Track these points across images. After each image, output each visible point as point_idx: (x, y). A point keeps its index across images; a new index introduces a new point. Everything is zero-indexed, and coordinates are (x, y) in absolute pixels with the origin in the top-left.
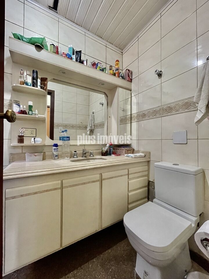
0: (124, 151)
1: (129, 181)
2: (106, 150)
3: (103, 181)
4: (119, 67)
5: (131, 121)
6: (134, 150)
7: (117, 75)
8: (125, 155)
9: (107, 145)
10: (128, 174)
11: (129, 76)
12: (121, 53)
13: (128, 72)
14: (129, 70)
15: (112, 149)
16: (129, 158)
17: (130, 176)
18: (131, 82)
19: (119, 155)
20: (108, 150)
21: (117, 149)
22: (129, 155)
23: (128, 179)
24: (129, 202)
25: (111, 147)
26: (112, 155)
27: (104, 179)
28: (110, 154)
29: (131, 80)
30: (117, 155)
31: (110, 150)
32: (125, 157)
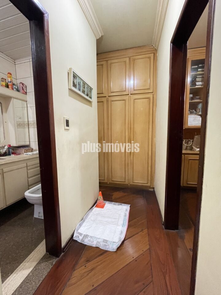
0: (23, 151)
1: (28, 171)
2: (4, 152)
3: (4, 174)
4: (11, 80)
5: (28, 127)
6: (32, 149)
7: (10, 87)
8: (25, 154)
9: (5, 147)
10: (27, 166)
11: (23, 89)
12: (14, 63)
13: (22, 85)
14: (23, 84)
15: (11, 150)
16: (27, 156)
17: (28, 168)
18: (26, 94)
19: (19, 154)
20: (7, 152)
21: (16, 150)
22: (28, 153)
23: (27, 169)
24: (29, 184)
25: (10, 149)
26: (11, 155)
27: (5, 172)
28: (9, 154)
29: (26, 93)
30: (17, 155)
31: (9, 152)
32: (25, 156)
